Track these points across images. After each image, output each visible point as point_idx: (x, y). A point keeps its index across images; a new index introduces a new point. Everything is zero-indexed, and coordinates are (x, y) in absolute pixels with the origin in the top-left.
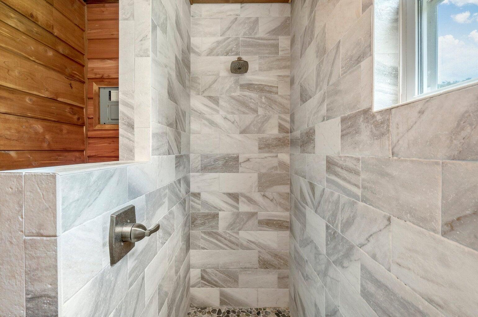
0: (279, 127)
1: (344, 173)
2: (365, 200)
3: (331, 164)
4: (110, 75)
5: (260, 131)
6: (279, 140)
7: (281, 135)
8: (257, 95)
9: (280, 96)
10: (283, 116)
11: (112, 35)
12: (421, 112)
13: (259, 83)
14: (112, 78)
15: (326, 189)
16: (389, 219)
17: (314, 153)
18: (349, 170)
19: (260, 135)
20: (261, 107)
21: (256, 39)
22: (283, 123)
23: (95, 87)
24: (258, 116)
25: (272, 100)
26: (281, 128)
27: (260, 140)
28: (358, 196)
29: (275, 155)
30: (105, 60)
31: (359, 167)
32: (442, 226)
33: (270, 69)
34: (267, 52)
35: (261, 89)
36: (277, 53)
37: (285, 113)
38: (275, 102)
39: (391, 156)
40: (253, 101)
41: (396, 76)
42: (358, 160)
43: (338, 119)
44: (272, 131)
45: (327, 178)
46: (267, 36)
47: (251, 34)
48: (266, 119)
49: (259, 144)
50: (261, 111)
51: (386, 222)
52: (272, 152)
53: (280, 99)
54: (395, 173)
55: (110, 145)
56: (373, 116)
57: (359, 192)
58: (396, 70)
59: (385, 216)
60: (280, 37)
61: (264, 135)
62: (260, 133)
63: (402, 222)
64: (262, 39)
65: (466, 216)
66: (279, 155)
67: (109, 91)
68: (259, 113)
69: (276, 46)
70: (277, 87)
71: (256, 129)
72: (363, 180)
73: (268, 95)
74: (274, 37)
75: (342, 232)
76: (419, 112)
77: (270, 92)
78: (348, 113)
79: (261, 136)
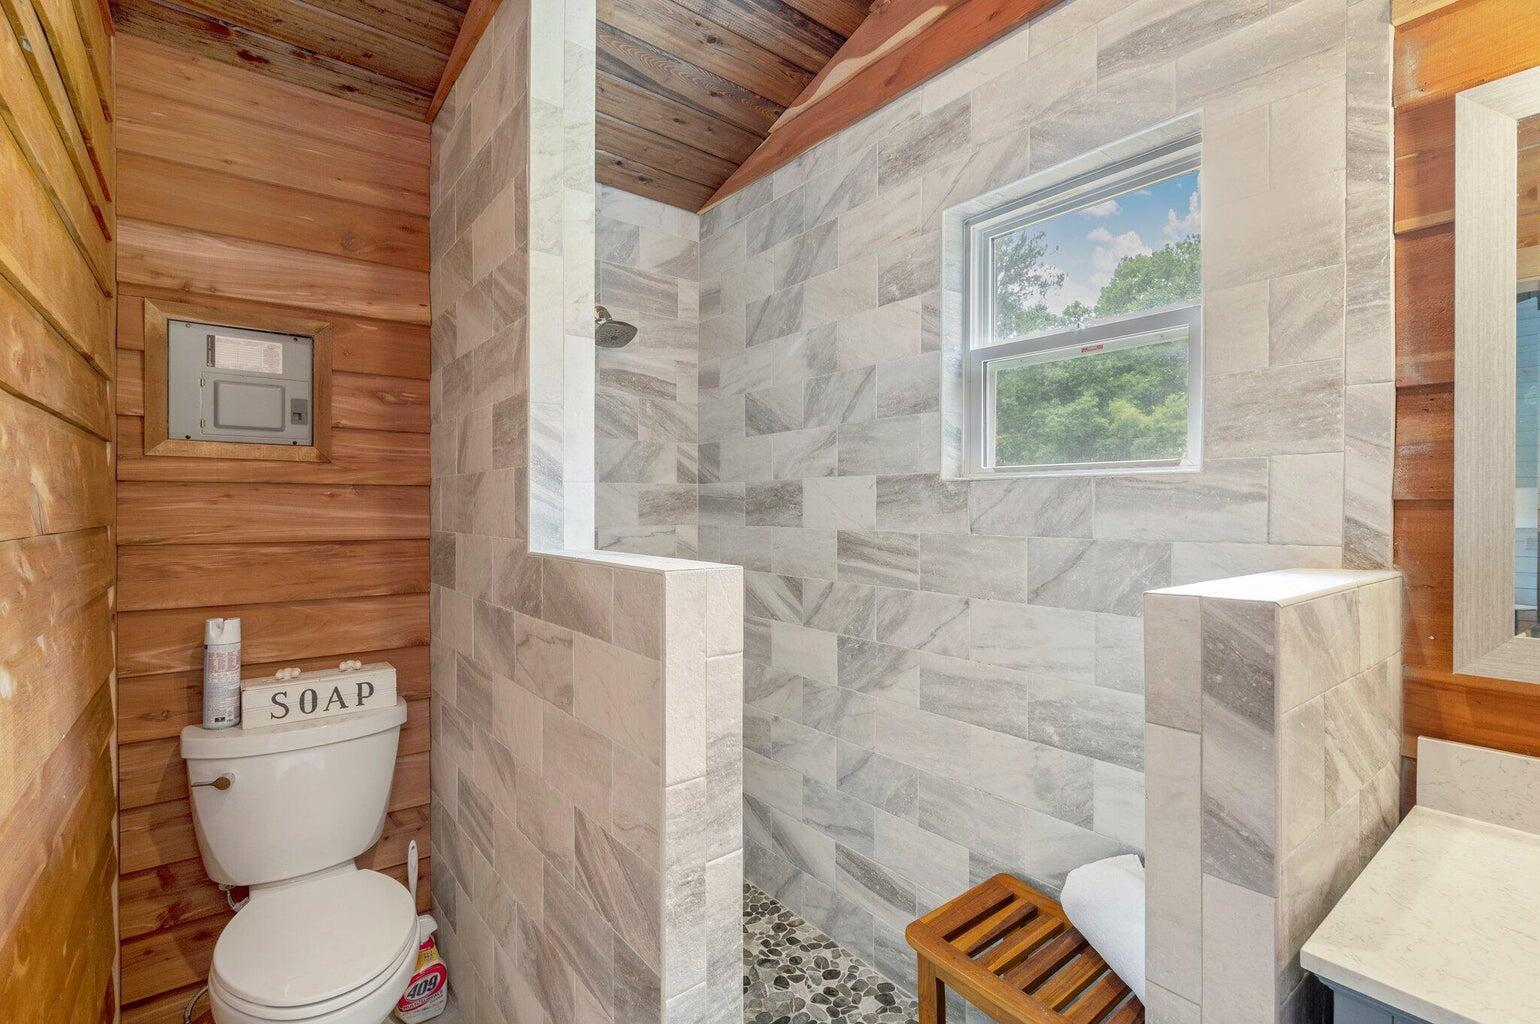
0: (679, 470)
1: (886, 556)
2: (925, 586)
3: (848, 545)
4: (219, 286)
5: (641, 477)
6: (678, 496)
7: (682, 487)
8: (637, 398)
9: (680, 404)
10: (685, 446)
11: (226, 161)
12: (1008, 491)
13: (639, 372)
14: (221, 298)
15: (838, 584)
16: (967, 603)
17: (800, 525)
18: (897, 551)
19: (643, 485)
20: (646, 425)
21: (634, 273)
22: (685, 462)
23: (155, 315)
24: (638, 443)
25: (665, 411)
26: (682, 473)
27: (643, 495)
28: (916, 584)
29: (670, 528)
30: (190, 235)
31: (917, 546)
32: (1029, 595)
33: (662, 344)
34: (655, 306)
35: (644, 385)
36: (675, 313)
37: (689, 440)
38: (670, 416)
39: (969, 532)
40: (629, 411)
41: (960, 440)
42: (915, 537)
43: (871, 479)
44: (666, 479)
45: (839, 565)
46: (655, 272)
47: (624, 260)
48: (654, 451)
49: (639, 506)
50: (644, 434)
51: (962, 606)
52: (663, 522)
53: (679, 412)
54: (974, 551)
55: (216, 506)
56: (943, 485)
57: (916, 579)
58: (959, 432)
59: (960, 600)
60: (679, 281)
61: (651, 487)
62: (643, 482)
63: (984, 602)
64: (646, 276)
65: (1049, 582)
66: (678, 528)
67: (208, 336)
68: (640, 439)
69: (673, 298)
70: (675, 385)
71: (634, 473)
72: (925, 562)
73: (659, 400)
74: (669, 277)
75: (880, 638)
76: (1005, 491)
77: (662, 394)
78: (892, 473)
79: (643, 487)
